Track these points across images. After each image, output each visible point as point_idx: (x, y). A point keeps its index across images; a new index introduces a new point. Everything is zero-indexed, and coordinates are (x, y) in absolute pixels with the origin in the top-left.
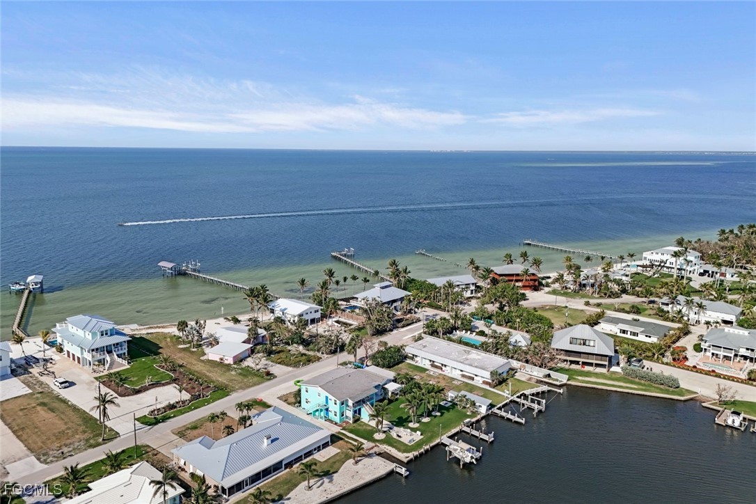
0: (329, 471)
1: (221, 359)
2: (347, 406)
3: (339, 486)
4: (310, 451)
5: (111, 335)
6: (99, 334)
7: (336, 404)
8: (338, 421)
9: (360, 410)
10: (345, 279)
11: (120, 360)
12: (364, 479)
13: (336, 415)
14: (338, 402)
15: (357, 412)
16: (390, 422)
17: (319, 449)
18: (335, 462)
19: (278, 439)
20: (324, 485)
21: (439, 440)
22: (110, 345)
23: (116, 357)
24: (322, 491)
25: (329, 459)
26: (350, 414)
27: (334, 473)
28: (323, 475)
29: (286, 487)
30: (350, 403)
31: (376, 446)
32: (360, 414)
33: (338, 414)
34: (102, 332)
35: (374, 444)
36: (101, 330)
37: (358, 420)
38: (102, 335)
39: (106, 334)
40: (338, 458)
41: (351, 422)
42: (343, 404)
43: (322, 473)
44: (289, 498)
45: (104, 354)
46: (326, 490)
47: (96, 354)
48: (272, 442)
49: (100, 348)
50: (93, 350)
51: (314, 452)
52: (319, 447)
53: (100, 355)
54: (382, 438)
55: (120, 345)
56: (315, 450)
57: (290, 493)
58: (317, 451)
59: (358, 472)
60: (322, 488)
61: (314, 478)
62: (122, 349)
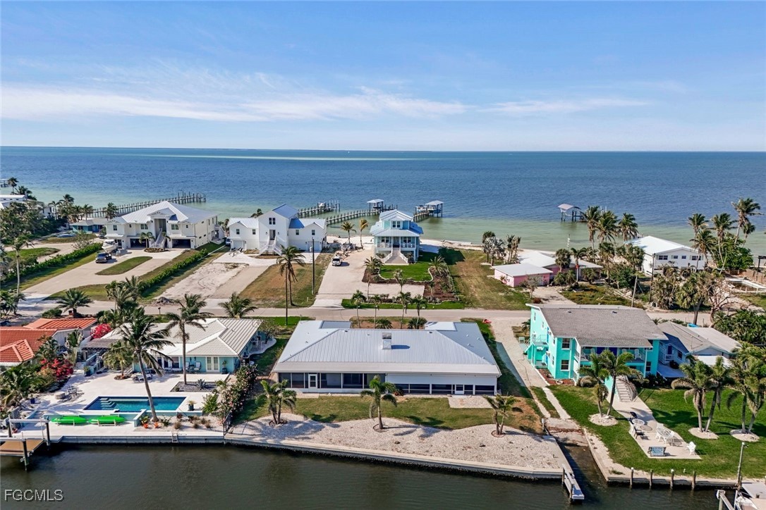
0: (441, 422)
1: (502, 278)
2: (575, 352)
3: (427, 448)
4: (449, 387)
5: (404, 229)
6: (391, 224)
7: (554, 342)
11: (402, 255)
13: (553, 363)
16: (653, 410)
17: (468, 390)
18: (467, 417)
19: (409, 347)
20: (407, 436)
21: (735, 481)
22: (398, 238)
23: (400, 252)
24: (393, 441)
25: (465, 409)
27: (445, 428)
28: (424, 424)
31: (580, 431)
34: (394, 222)
35: (577, 427)
36: (394, 220)
38: (394, 226)
39: (399, 226)
40: (480, 414)
41: (575, 384)
42: (567, 346)
43: (427, 421)
44: (338, 426)
45: (390, 246)
46: (399, 443)
47: (383, 244)
48: (394, 347)
49: (387, 237)
50: (383, 241)
51: (456, 392)
52: (469, 387)
53: (386, 245)
54: (604, 425)
55: (409, 241)
56: (459, 388)
57: (349, 420)
58: (463, 392)
59: (484, 446)
60: (398, 438)
61: (406, 420)
62: (410, 247)
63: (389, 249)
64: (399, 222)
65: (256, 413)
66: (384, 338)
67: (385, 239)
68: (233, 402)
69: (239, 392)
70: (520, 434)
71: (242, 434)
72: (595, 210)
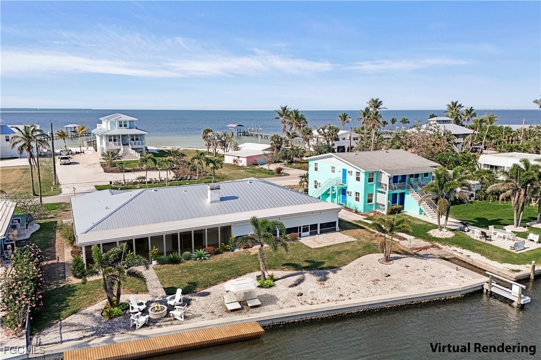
0: (322, 263)
1: (235, 161)
2: (380, 185)
3: (338, 292)
4: (295, 229)
5: (130, 127)
6: (117, 124)
7: (358, 179)
8: (361, 209)
9: (402, 196)
10: (393, 121)
11: (133, 152)
12: (402, 290)
13: (357, 199)
14: (362, 176)
15: (398, 200)
17: (313, 229)
18: (339, 253)
19: (237, 198)
20: (302, 285)
22: (126, 136)
23: (130, 149)
24: (294, 294)
25: (328, 247)
26: (383, 199)
27: (331, 268)
28: (306, 268)
29: (216, 273)
30: (385, 179)
31: (434, 246)
32: (402, 202)
33: (362, 197)
34: (120, 122)
35: (429, 243)
36: (121, 120)
37: (399, 211)
38: (121, 126)
39: (125, 126)
40: (347, 248)
41: (385, 213)
42: (371, 180)
43: (306, 264)
44: (208, 294)
45: (119, 145)
46: (302, 294)
47: (112, 143)
48: (222, 199)
49: (114, 136)
50: (110, 140)
51: (303, 234)
52: (314, 227)
53: (115, 144)
54: (448, 237)
55: (137, 139)
56: (305, 230)
57: (216, 284)
58: (308, 233)
59: (389, 275)
60: (296, 290)
61: (283, 269)
62: (139, 144)
63: (118, 147)
64: (125, 122)
65: (67, 305)
66: (212, 189)
67: (111, 138)
68: (27, 296)
69: (32, 280)
70: (402, 258)
71: (62, 342)
72: (285, 109)
